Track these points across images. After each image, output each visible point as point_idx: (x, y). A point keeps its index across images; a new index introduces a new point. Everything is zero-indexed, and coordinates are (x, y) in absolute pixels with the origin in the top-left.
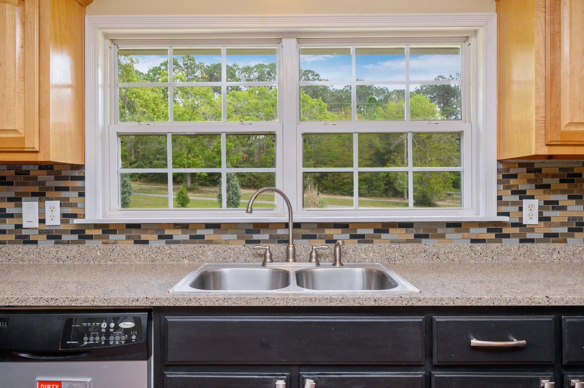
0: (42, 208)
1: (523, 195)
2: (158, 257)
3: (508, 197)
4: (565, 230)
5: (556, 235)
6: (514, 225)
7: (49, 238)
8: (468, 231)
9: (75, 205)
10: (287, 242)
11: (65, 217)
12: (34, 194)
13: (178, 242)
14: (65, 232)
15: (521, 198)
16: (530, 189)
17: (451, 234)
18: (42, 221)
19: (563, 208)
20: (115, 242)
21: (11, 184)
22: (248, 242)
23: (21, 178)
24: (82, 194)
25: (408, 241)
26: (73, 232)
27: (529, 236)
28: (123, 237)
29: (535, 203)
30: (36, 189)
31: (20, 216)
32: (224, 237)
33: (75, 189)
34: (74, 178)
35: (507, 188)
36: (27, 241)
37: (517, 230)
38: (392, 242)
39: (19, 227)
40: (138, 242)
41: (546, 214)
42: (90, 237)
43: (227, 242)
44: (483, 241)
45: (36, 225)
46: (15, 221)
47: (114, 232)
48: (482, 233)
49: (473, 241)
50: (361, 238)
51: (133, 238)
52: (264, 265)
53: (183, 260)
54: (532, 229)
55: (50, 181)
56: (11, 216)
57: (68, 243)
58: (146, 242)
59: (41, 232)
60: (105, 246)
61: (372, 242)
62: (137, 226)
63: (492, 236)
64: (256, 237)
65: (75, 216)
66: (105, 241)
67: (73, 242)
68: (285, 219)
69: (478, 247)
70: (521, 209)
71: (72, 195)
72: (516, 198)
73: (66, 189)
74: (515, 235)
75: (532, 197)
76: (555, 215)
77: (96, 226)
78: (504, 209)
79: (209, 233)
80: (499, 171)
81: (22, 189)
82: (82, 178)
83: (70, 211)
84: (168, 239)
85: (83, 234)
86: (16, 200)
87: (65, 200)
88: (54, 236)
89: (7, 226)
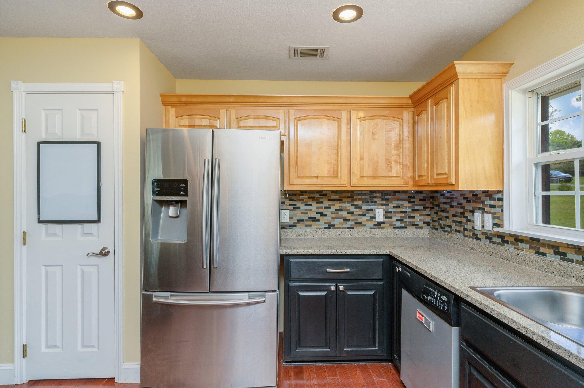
0: (483, 217)
2: (549, 270)
7: (487, 238)
9: (499, 218)
11: (495, 225)
12: (480, 209)
13: (569, 260)
14: (494, 235)
18: (483, 226)
20: (522, 250)
21: (471, 201)
23: (474, 199)
24: (502, 211)
26: (498, 236)
28: (528, 246)
30: (481, 206)
31: (473, 221)
33: (499, 207)
34: (498, 199)
36: (477, 238)
39: (473, 228)
40: (538, 253)
42: (507, 242)
45: (481, 229)
46: (472, 224)
47: (521, 241)
51: (534, 249)
53: (571, 279)
55: (488, 201)
56: (470, 221)
57: (496, 243)
58: (544, 254)
59: (483, 233)
60: (516, 251)
62: (538, 240)
65: (499, 225)
66: (516, 247)
67: (498, 244)
71: (497, 210)
73: (495, 206)
77: (511, 235)
81: (474, 205)
82: (502, 199)
83: (496, 221)
84: (563, 255)
85: (503, 239)
86: (472, 211)
87: (494, 214)
88: (489, 237)
89: (469, 226)
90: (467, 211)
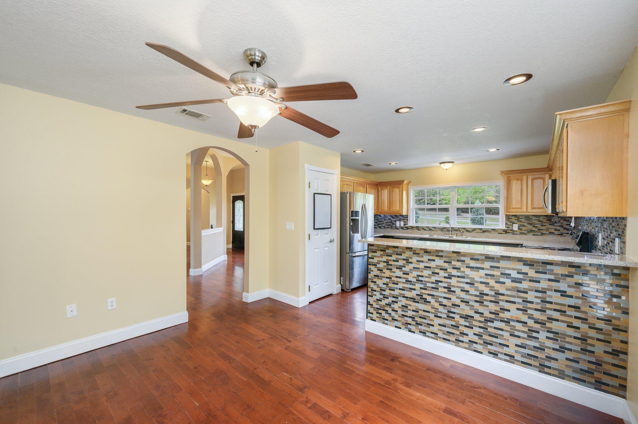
0: (400, 223)
1: (513, 223)
3: (509, 223)
4: (527, 232)
5: (524, 233)
6: (510, 230)
7: (401, 228)
8: (497, 231)
9: (406, 222)
10: (449, 231)
12: (398, 220)
13: (427, 230)
14: (404, 227)
15: (513, 224)
16: (516, 221)
17: (492, 232)
18: (400, 225)
19: (526, 226)
21: (395, 218)
22: (442, 231)
23: (396, 217)
24: (408, 220)
25: (481, 233)
26: (406, 227)
27: (515, 233)
29: (517, 225)
30: (399, 219)
31: (396, 224)
32: (436, 230)
33: (406, 219)
34: (406, 217)
35: (508, 221)
36: (397, 229)
37: (511, 231)
38: (477, 232)
39: (396, 226)
41: (520, 228)
42: (409, 229)
43: (437, 231)
44: (502, 234)
46: (395, 225)
47: (414, 228)
48: (502, 232)
49: (498, 233)
50: (469, 231)
52: (444, 235)
54: (516, 231)
55: (402, 218)
56: (394, 224)
57: (405, 229)
59: (400, 227)
61: (471, 232)
62: (418, 227)
63: (504, 232)
64: (443, 230)
65: (406, 224)
67: (406, 229)
68: (449, 226)
69: (499, 235)
70: (513, 226)
71: (406, 220)
72: (511, 224)
73: (405, 219)
74: (511, 233)
75: (516, 224)
76: (523, 228)
77: (410, 226)
78: (508, 226)
79: (433, 229)
80: (506, 217)
81: (396, 219)
82: (408, 217)
83: (405, 223)
84: (425, 230)
85: (408, 228)
86: (395, 221)
87: (404, 222)
88: (402, 228)
89: (394, 226)
90: (393, 221)
